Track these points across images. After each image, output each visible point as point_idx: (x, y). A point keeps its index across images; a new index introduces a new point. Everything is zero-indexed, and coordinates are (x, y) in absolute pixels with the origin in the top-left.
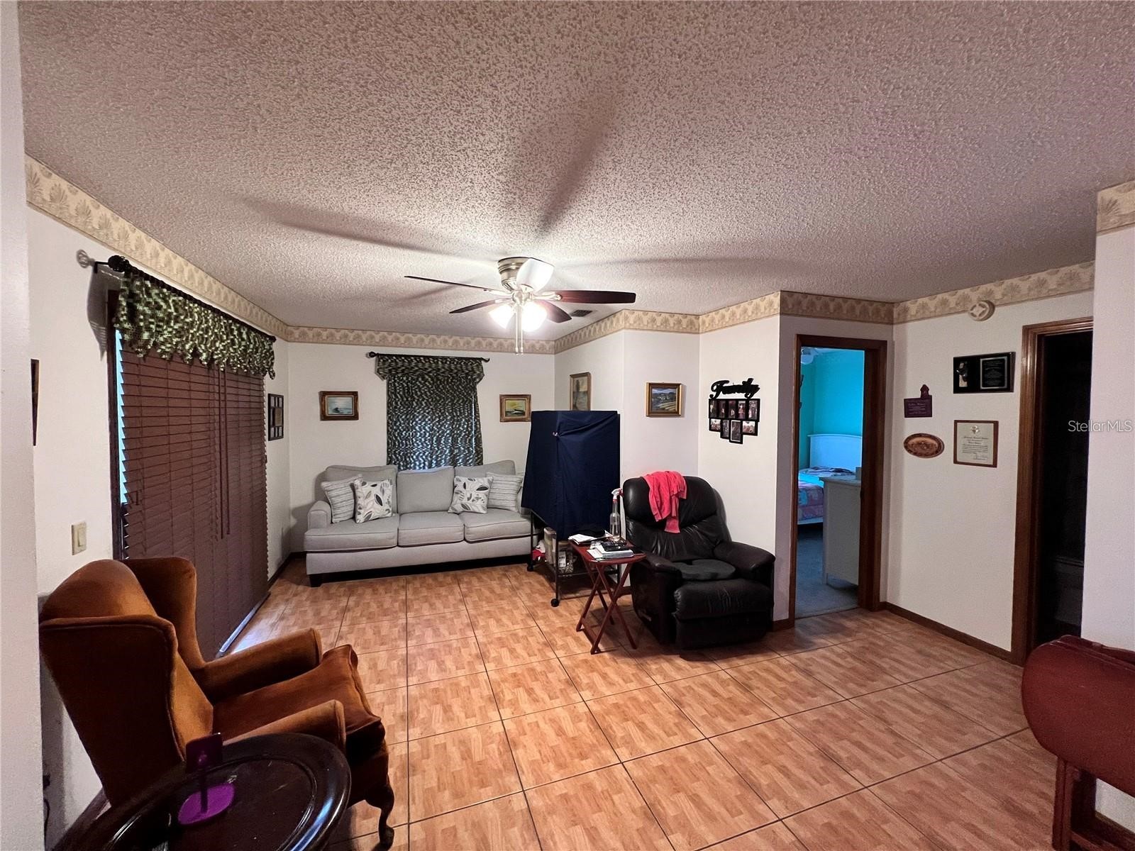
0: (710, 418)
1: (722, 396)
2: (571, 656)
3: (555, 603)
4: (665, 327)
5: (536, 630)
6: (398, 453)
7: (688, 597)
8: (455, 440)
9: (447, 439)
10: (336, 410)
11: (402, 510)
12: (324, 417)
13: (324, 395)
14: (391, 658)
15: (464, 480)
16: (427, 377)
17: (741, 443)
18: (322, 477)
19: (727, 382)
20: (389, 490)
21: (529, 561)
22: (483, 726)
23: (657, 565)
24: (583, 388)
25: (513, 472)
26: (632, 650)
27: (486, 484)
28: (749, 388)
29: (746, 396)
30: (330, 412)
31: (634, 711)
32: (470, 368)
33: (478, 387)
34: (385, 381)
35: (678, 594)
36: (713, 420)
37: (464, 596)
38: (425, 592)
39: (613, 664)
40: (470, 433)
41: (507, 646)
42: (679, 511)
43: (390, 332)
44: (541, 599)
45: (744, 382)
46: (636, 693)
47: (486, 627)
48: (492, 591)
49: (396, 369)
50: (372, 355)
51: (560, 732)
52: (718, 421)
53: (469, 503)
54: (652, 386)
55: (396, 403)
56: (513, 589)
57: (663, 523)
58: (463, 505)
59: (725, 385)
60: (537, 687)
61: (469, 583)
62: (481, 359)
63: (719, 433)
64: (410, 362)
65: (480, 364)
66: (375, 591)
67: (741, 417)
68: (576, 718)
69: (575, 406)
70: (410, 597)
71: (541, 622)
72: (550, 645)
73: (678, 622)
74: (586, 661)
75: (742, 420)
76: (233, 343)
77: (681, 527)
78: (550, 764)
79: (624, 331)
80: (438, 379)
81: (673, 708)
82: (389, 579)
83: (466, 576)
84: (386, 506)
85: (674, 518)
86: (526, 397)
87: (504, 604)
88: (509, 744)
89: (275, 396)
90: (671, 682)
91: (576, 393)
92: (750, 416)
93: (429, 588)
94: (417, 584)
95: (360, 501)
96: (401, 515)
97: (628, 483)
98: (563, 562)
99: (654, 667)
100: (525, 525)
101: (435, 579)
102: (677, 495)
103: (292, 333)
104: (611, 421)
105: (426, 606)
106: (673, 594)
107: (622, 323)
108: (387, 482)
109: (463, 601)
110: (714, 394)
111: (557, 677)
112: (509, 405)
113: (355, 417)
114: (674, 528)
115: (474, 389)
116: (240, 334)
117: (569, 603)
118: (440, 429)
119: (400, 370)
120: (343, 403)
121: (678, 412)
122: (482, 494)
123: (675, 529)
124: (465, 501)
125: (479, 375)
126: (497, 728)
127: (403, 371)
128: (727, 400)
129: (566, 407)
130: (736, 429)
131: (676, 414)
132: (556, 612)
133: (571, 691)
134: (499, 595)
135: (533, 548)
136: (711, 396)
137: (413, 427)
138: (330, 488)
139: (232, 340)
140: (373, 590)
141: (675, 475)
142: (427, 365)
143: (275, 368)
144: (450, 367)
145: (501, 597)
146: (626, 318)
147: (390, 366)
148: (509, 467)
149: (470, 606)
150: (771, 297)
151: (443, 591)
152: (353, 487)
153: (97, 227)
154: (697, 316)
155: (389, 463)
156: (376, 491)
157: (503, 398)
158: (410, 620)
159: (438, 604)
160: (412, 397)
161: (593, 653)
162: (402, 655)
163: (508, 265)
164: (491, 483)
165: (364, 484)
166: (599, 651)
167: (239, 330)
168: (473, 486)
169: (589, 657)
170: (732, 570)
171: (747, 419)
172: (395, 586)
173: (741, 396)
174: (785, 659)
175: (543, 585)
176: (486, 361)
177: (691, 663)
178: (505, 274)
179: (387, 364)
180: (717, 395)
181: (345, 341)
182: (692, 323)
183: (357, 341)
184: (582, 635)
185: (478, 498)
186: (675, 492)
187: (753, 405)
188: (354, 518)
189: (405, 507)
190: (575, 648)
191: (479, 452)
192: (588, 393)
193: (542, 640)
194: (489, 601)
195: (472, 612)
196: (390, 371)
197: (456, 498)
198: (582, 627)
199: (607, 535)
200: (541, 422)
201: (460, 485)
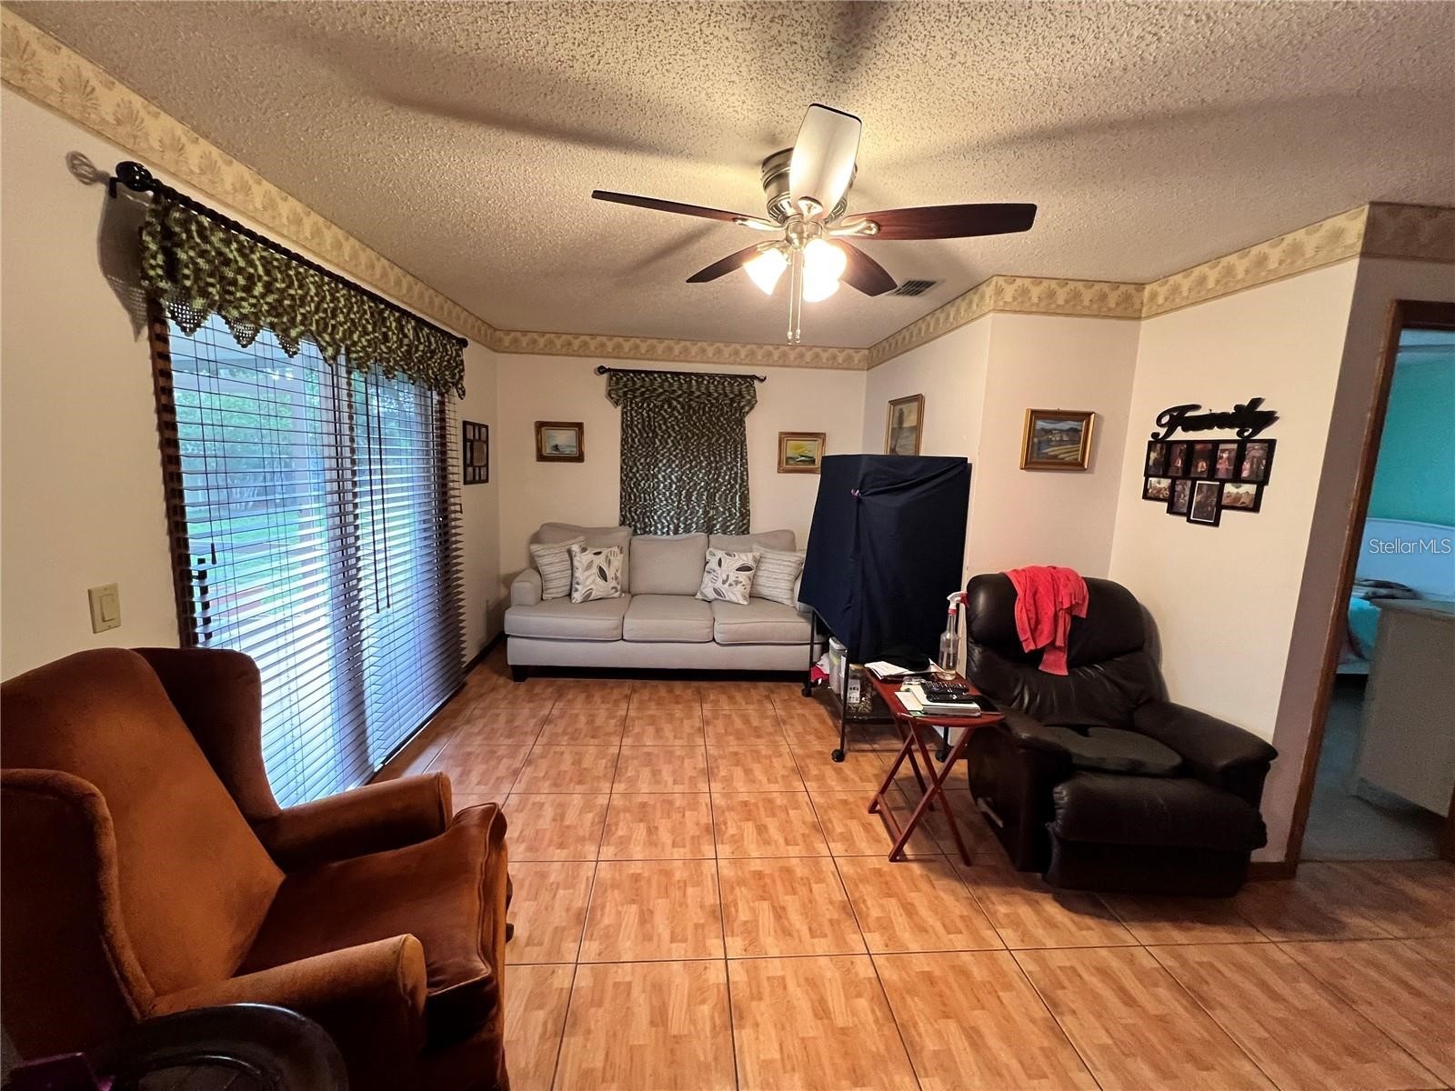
0: (1147, 475)
1: (1179, 435)
2: (855, 857)
3: (839, 756)
4: (1072, 309)
5: (803, 798)
6: (635, 513)
7: (1082, 801)
8: (711, 497)
9: (700, 495)
10: (556, 447)
11: (634, 590)
12: (541, 457)
13: (541, 426)
14: (587, 807)
15: (720, 554)
16: (675, 403)
17: (1216, 524)
18: (536, 539)
19: (1196, 407)
20: (618, 561)
21: (805, 681)
22: (696, 962)
23: (1024, 735)
24: (910, 421)
25: (792, 547)
26: (962, 866)
27: (750, 563)
28: (1252, 417)
29: (1238, 434)
30: (548, 451)
31: (961, 999)
32: (736, 389)
33: (747, 419)
34: (619, 408)
35: (1062, 793)
36: (1153, 480)
37: (706, 722)
38: (653, 710)
39: (925, 886)
40: (733, 486)
41: (755, 820)
42: (1071, 638)
43: (627, 338)
44: (817, 746)
45: (1237, 407)
46: (966, 957)
47: (728, 780)
48: (747, 721)
49: (634, 391)
50: (601, 370)
51: (822, 1011)
52: (1165, 483)
53: (724, 588)
54: (1036, 415)
55: (633, 440)
56: (779, 722)
57: (1037, 656)
59: (1189, 414)
60: (792, 904)
61: (716, 702)
62: (754, 377)
63: (1165, 505)
64: (652, 383)
65: (752, 385)
66: (589, 698)
67: (1221, 475)
68: (852, 987)
69: (893, 450)
70: (632, 713)
71: (811, 785)
72: (821, 829)
73: (1055, 842)
74: (878, 872)
75: (1223, 482)
76: (386, 338)
77: (1070, 665)
78: (797, 1076)
79: (991, 315)
80: (690, 407)
81: (1039, 1011)
82: (611, 682)
83: (713, 691)
84: (613, 583)
85: (1059, 648)
86: (818, 436)
87: (762, 746)
88: (732, 1013)
89: (474, 425)
90: (1036, 950)
91: (897, 430)
92: (1245, 474)
93: (660, 703)
94: (646, 694)
95: (578, 574)
96: (633, 596)
97: (977, 582)
98: (854, 697)
99: (1002, 909)
100: (804, 628)
101: (671, 691)
102: (1069, 610)
103: (500, 340)
104: (956, 474)
105: (651, 730)
106: (1051, 793)
107: (989, 302)
108: (616, 549)
109: (701, 731)
110: (1162, 431)
111: (827, 893)
112: (792, 448)
113: (579, 458)
114: (1056, 666)
115: (741, 422)
116: (401, 328)
117: (862, 758)
118: (691, 479)
119: (638, 393)
120: (564, 439)
121: (1082, 464)
122: (743, 576)
123: (1058, 667)
124: (719, 585)
125: (749, 402)
126: (715, 975)
127: (643, 393)
128: (1191, 444)
129: (880, 449)
130: (1207, 497)
131: (1078, 466)
132: (839, 772)
133: (848, 925)
134: (756, 729)
135: (812, 664)
136: (1155, 435)
137: (655, 476)
138: (541, 553)
139: (385, 335)
140: (588, 697)
141: (1069, 575)
142: (676, 385)
143: (465, 383)
144: (707, 388)
145: (757, 732)
146: (999, 291)
147: (625, 386)
148: (782, 540)
149: (711, 741)
150: (1340, 221)
151: (678, 711)
152: (569, 552)
153: (111, 119)
154: (1140, 286)
155: (622, 523)
157: (785, 437)
158: (625, 751)
159: (668, 731)
160: (654, 432)
161: (893, 859)
162: (602, 806)
163: (779, 166)
164: (758, 561)
165: (584, 550)
166: (904, 859)
167: (398, 321)
168: (731, 564)
169: (886, 865)
170: (1177, 760)
171: (1237, 479)
172: (616, 694)
173: (1231, 434)
174: (1281, 950)
175: (823, 722)
176: (762, 380)
177: (1076, 918)
178: (773, 188)
179: (621, 384)
180: (1169, 433)
181: (568, 351)
182: (1127, 298)
183: (583, 352)
184: (875, 819)
185: (737, 582)
186: (1066, 606)
187: (1255, 451)
188: (570, 595)
189: (639, 585)
190: (864, 845)
191: (745, 515)
192: (917, 429)
193: (810, 818)
194: (739, 736)
195: (712, 751)
196: (625, 393)
197: (707, 578)
198: (878, 807)
199: (933, 668)
200: (836, 472)
201: (713, 564)
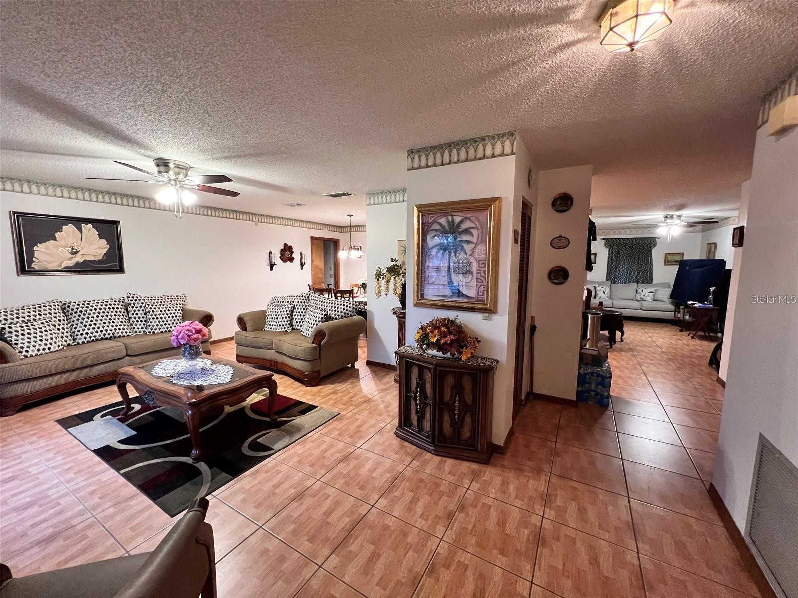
3: (681, 331)
6: (612, 277)
8: (639, 273)
9: (635, 272)
11: (613, 297)
15: (642, 288)
16: (627, 247)
20: (608, 290)
21: (672, 321)
24: (713, 250)
25: (670, 287)
27: (654, 291)
32: (649, 242)
33: (653, 250)
34: (608, 249)
40: (647, 270)
49: (614, 244)
50: (604, 239)
53: (644, 297)
55: (612, 257)
56: (663, 327)
58: (641, 298)
62: (656, 238)
64: (620, 241)
65: (655, 240)
69: (708, 257)
80: (633, 247)
84: (607, 295)
86: (682, 254)
91: (709, 251)
95: (597, 292)
96: (612, 300)
100: (672, 308)
104: (721, 263)
108: (607, 287)
112: (670, 258)
113: (595, 263)
115: (651, 251)
118: (632, 268)
122: (651, 294)
124: (642, 296)
125: (654, 245)
127: (616, 245)
129: (704, 257)
135: (675, 316)
137: (619, 267)
142: (628, 241)
144: (639, 242)
147: (611, 243)
148: (665, 285)
152: (595, 287)
155: (607, 280)
156: (603, 289)
160: (620, 255)
164: (656, 290)
165: (599, 286)
168: (646, 291)
176: (659, 238)
185: (649, 296)
189: (615, 296)
191: (651, 278)
192: (715, 252)
196: (611, 245)
197: (638, 295)
201: (640, 291)
